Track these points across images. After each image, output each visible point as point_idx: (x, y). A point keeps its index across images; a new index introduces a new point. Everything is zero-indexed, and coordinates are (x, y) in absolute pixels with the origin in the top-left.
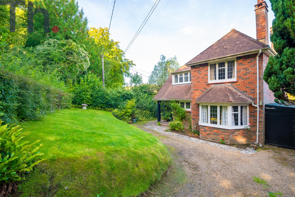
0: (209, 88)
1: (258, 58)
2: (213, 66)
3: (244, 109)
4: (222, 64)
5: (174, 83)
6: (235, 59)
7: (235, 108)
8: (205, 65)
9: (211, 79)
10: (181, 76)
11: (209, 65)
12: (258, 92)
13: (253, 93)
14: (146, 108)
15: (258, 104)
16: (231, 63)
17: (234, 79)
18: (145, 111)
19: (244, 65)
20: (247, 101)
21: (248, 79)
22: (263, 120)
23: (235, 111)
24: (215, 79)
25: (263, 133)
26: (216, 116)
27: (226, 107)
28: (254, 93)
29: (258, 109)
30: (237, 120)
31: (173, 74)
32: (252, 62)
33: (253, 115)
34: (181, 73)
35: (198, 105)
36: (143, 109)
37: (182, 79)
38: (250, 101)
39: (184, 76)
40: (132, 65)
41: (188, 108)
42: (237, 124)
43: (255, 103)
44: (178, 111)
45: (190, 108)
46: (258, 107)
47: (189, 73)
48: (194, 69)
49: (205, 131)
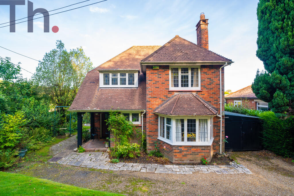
0: (171, 96)
1: (221, 69)
2: (175, 70)
4: (185, 70)
6: (199, 67)
8: (165, 67)
9: (172, 86)
10: (114, 76)
11: (170, 68)
12: (221, 102)
13: (216, 103)
14: (38, 123)
15: (221, 115)
17: (198, 88)
18: (37, 130)
19: (208, 74)
21: (212, 89)
25: (224, 143)
31: (100, 71)
32: (215, 73)
33: (216, 125)
34: (114, 72)
35: (157, 117)
36: (32, 126)
37: (117, 80)
38: (215, 112)
39: (119, 76)
41: (135, 121)
43: (219, 114)
45: (138, 121)
46: (221, 118)
47: (127, 74)
48: (152, 71)
49: (181, 152)
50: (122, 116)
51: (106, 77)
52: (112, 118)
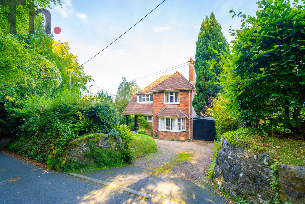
0: (164, 107)
1: (190, 92)
2: (167, 93)
3: (183, 120)
4: (172, 93)
5: (138, 101)
6: (179, 91)
7: (179, 120)
8: (162, 92)
9: (165, 102)
10: (144, 97)
11: (164, 93)
12: (190, 111)
16: (177, 93)
17: (178, 103)
19: (183, 95)
20: (185, 116)
21: (185, 103)
22: (192, 126)
23: (179, 121)
24: (168, 102)
25: (192, 133)
26: (169, 124)
27: (175, 119)
28: (188, 112)
29: (190, 120)
30: (180, 127)
31: (138, 95)
32: (187, 94)
33: (187, 124)
34: (144, 95)
35: (157, 118)
37: (145, 99)
38: (186, 116)
39: (146, 97)
40: (90, 80)
41: (150, 120)
42: (180, 129)
43: (189, 117)
44: (143, 123)
45: (151, 120)
46: (190, 119)
47: (150, 96)
48: (155, 95)
49: (163, 134)
50: (144, 118)
51: (140, 97)
52: (139, 118)
